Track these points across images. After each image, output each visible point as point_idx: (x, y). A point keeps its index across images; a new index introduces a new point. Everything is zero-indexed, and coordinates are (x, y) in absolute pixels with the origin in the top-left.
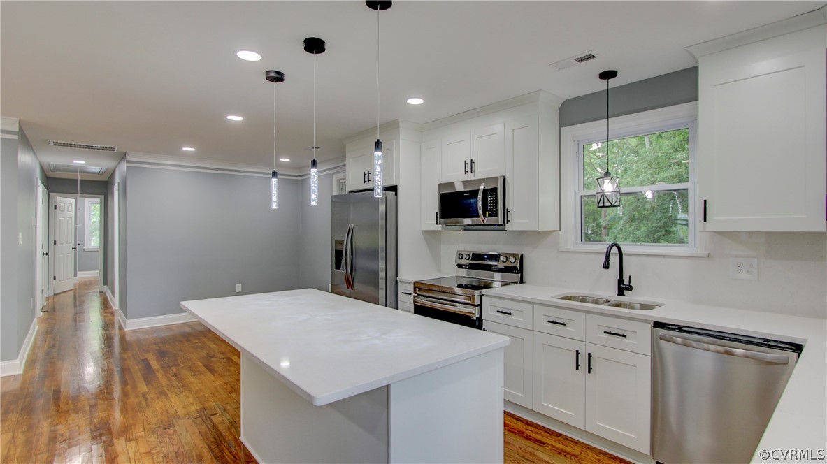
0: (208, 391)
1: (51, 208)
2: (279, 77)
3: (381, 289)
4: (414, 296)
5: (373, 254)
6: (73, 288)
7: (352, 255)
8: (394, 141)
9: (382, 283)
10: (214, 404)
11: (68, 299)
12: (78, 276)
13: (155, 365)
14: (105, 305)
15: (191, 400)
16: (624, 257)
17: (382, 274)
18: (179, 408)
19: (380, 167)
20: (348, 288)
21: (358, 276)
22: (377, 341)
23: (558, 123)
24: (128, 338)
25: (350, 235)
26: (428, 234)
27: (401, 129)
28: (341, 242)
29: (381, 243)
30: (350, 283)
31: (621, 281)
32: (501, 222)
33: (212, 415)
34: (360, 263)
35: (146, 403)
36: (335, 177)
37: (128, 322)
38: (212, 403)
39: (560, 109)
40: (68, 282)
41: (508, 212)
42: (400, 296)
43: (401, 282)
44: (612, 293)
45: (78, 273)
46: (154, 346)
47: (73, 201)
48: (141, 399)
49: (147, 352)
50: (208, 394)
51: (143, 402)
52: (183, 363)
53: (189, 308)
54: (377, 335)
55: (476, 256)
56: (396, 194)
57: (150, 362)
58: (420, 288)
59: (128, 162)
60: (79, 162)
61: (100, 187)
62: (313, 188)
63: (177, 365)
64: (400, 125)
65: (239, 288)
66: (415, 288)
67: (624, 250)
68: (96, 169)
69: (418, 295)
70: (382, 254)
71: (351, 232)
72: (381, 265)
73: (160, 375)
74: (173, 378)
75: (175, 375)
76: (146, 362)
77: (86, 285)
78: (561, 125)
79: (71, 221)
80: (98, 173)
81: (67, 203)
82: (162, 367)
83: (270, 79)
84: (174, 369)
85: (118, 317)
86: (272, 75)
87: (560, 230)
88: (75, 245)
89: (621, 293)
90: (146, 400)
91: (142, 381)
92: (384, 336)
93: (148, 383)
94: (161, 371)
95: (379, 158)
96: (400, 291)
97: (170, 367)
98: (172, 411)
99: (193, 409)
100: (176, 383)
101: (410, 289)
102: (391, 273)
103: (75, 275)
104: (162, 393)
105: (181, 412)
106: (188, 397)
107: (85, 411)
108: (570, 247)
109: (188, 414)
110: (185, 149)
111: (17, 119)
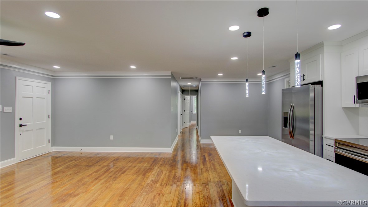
0: (223, 174)
1: (184, 99)
2: (249, 35)
3: (311, 140)
4: (335, 148)
5: (306, 120)
6: (189, 126)
7: (293, 120)
8: (320, 55)
9: (312, 137)
10: (224, 180)
11: (188, 130)
12: (191, 122)
13: (207, 158)
14: (197, 132)
15: (216, 176)
17: (312, 132)
18: (212, 178)
19: (299, 69)
20: (291, 138)
21: (297, 132)
22: (296, 174)
24: (202, 146)
25: (292, 109)
26: (347, 110)
27: (325, 46)
28: (287, 113)
29: (311, 114)
30: (292, 135)
33: (223, 185)
34: (298, 125)
35: (202, 173)
36: (286, 80)
37: (201, 140)
38: (223, 180)
40: (188, 124)
42: (325, 147)
43: (325, 138)
45: (191, 121)
46: (208, 151)
47: (189, 97)
48: (201, 170)
49: (205, 152)
50: (222, 175)
51: (201, 172)
52: (216, 160)
53: (212, 138)
54: (297, 170)
56: (322, 86)
57: (206, 157)
58: (339, 143)
59: (202, 82)
60: (189, 84)
61: (195, 91)
62: (263, 85)
63: (214, 160)
64: (324, 45)
65: (240, 132)
66: (335, 143)
68: (194, 86)
69: (338, 147)
70: (311, 121)
71: (292, 108)
72: (311, 126)
73: (208, 163)
74: (212, 165)
75: (213, 164)
76: (204, 156)
77: (193, 125)
79: (189, 103)
80: (195, 87)
81: (187, 97)
82: (209, 160)
83: (245, 36)
84: (213, 161)
85: (200, 138)
86: (246, 34)
88: (190, 112)
90: (202, 171)
91: (202, 164)
92: (302, 172)
93: (204, 165)
94: (208, 161)
95: (298, 63)
96: (325, 143)
97: (211, 160)
98: (209, 179)
99: (216, 180)
100: (212, 167)
101: (332, 143)
102: (318, 132)
103: (190, 122)
104: (207, 170)
105: (212, 180)
106: (215, 174)
107: (184, 170)
109: (214, 182)
110: (219, 75)
111: (171, 71)
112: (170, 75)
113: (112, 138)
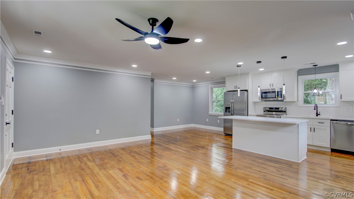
7: (234, 108)
16: (318, 108)
17: (245, 114)
23: (297, 75)
31: (317, 113)
32: (283, 99)
36: (210, 86)
39: (298, 71)
41: (285, 97)
44: (314, 115)
55: (270, 108)
56: (248, 92)
64: (250, 74)
67: (318, 106)
71: (233, 102)
78: (298, 75)
87: (298, 101)
89: (317, 115)
108: (301, 105)
110: (173, 78)
111: (151, 72)
112: (150, 75)
113: (98, 132)
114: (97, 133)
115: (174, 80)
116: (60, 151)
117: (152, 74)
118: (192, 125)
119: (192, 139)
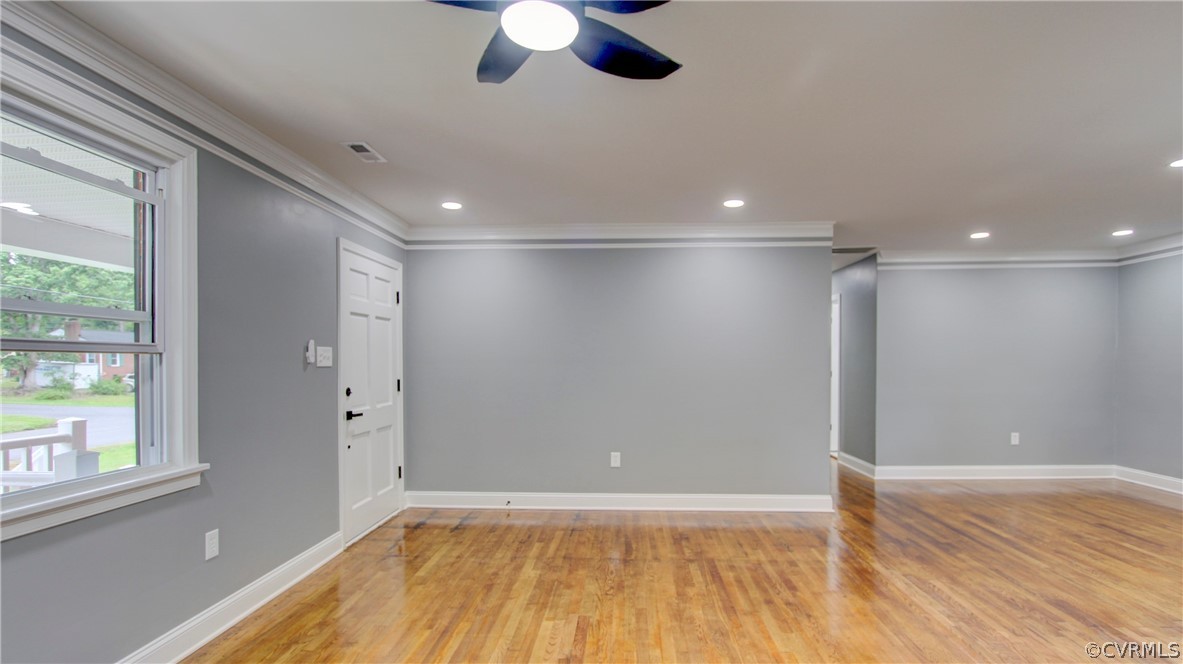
37: (877, 468)
59: (880, 264)
110: (976, 236)
111: (834, 222)
112: (830, 234)
113: (616, 460)
114: (613, 465)
115: (981, 246)
116: (507, 507)
117: (837, 228)
118: (1113, 473)
119: (1057, 552)
